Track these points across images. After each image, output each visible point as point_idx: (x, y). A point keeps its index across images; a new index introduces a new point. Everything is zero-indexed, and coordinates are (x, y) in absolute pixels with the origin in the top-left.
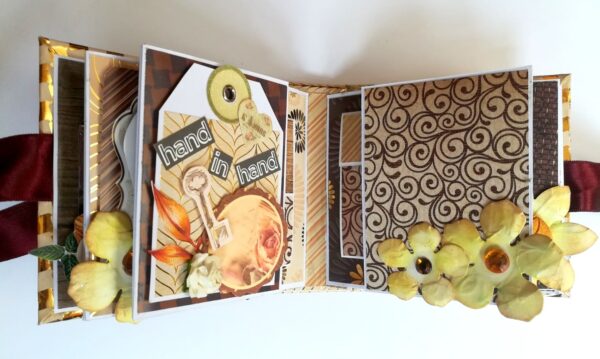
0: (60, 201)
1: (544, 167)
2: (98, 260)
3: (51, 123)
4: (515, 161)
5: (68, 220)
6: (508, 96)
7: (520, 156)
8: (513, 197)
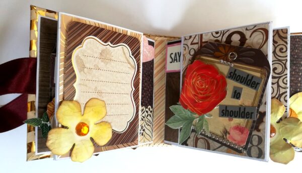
0: (39, 94)
1: (294, 81)
2: (63, 127)
3: (36, 51)
4: (280, 77)
5: (44, 104)
6: (276, 42)
7: (283, 74)
8: (278, 97)
